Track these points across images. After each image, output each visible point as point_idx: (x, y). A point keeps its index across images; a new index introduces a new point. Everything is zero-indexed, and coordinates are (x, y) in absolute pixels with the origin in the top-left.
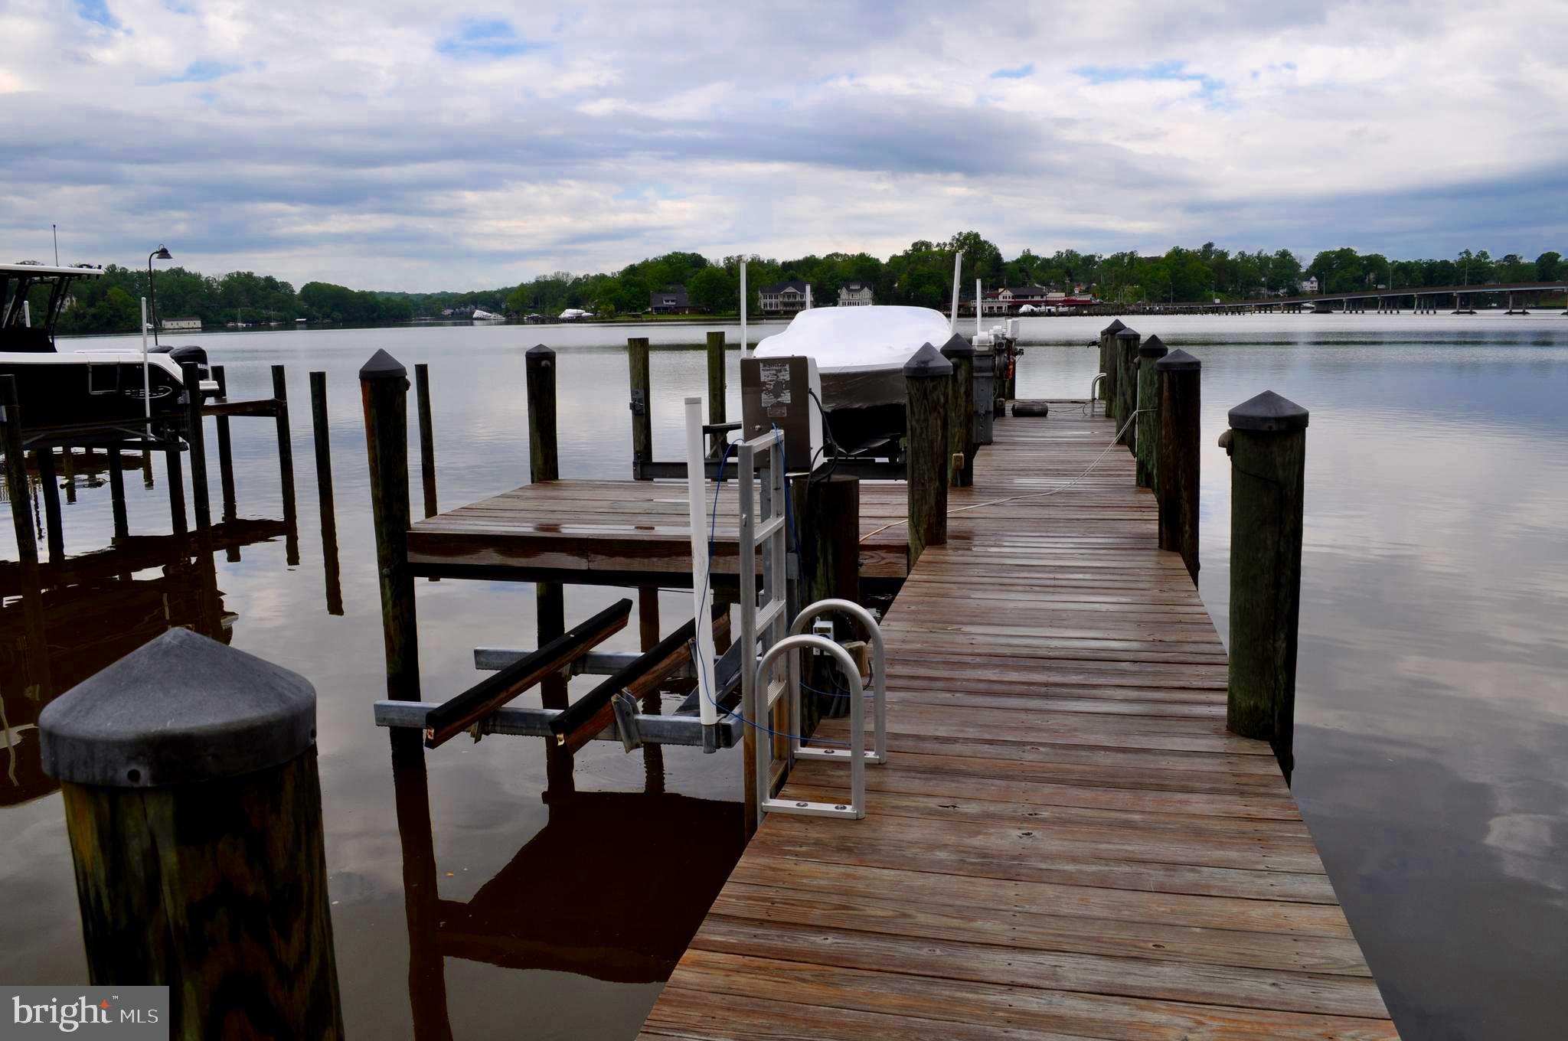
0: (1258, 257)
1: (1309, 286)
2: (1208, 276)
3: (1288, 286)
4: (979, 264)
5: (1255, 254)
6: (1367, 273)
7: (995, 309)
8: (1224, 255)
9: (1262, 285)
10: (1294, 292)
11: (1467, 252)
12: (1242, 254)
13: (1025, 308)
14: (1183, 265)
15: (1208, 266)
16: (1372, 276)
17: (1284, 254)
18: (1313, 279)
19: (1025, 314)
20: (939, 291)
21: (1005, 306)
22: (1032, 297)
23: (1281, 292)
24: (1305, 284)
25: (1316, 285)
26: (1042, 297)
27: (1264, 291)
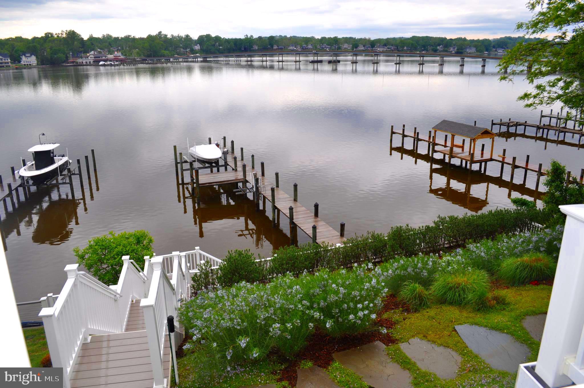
0: (178, 36)
1: (197, 47)
2: (162, 45)
3: (190, 48)
4: (76, 42)
5: (177, 35)
6: (216, 43)
7: (88, 63)
8: (166, 36)
9: (181, 47)
10: (193, 51)
11: (247, 35)
12: (172, 35)
13: (101, 63)
14: (153, 41)
15: (162, 41)
16: (217, 43)
17: (187, 36)
18: (198, 45)
19: (102, 65)
20: (64, 56)
21: (92, 61)
22: (102, 57)
23: (188, 50)
24: (196, 47)
25: (199, 47)
26: (105, 57)
27: (182, 50)
